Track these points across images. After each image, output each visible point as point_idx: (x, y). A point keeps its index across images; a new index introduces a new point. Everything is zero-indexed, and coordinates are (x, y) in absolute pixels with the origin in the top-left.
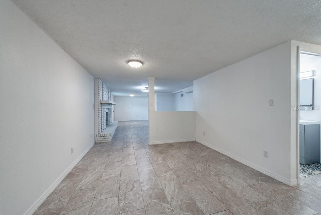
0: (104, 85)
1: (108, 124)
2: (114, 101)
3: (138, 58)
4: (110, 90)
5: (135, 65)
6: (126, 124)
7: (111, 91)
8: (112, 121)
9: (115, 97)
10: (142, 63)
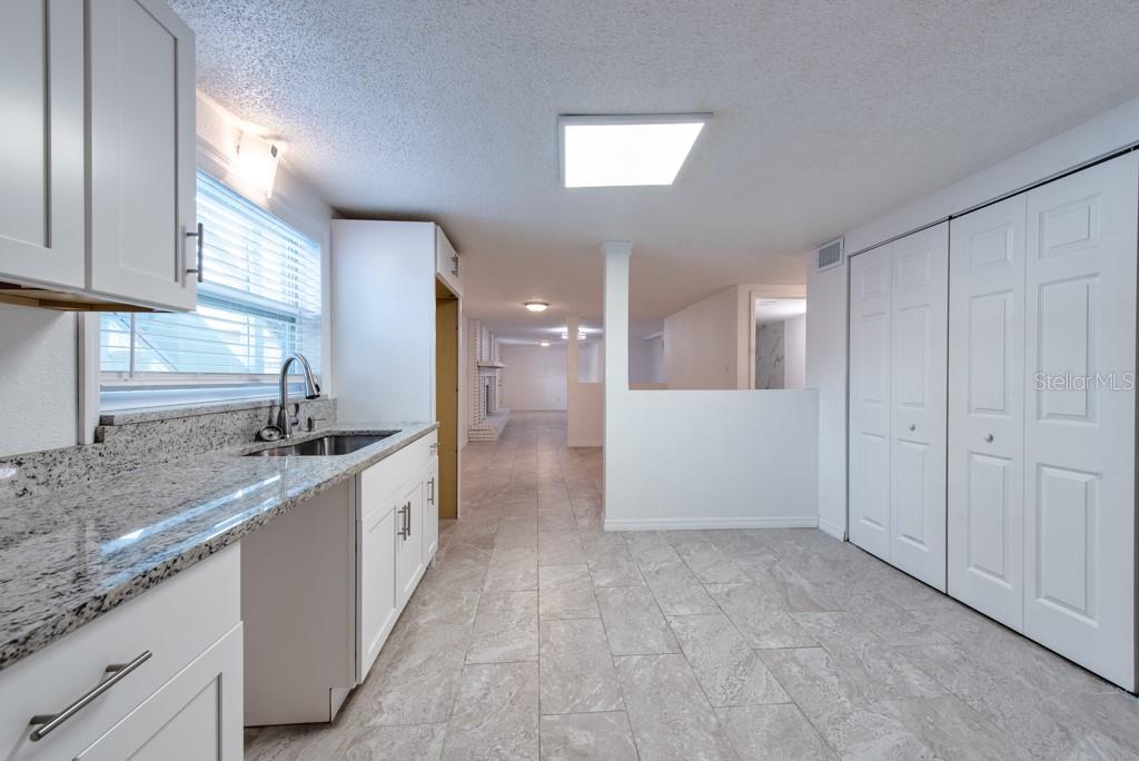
0: (484, 328)
1: (488, 413)
2: (501, 359)
3: (540, 300)
4: (492, 336)
5: (537, 308)
6: (530, 416)
7: (496, 336)
8: (496, 406)
9: (503, 347)
10: (546, 304)
